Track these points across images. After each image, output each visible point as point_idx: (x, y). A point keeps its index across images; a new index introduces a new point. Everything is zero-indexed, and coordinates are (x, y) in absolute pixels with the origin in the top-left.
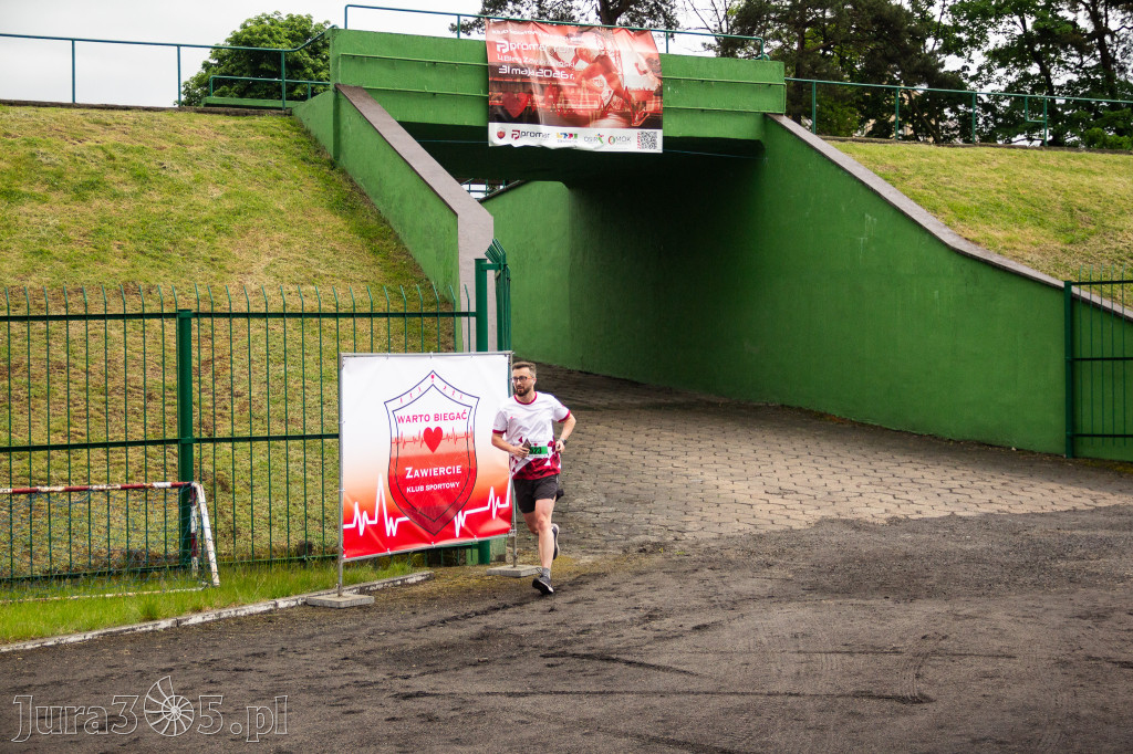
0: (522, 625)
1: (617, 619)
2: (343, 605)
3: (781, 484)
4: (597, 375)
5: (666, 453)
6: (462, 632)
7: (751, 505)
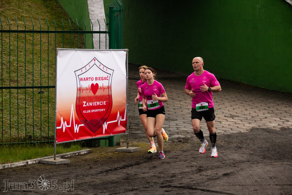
0: (143, 173)
1: (185, 171)
2: (57, 164)
3: (231, 113)
4: (134, 65)
5: (176, 99)
6: (118, 176)
7: (220, 122)
